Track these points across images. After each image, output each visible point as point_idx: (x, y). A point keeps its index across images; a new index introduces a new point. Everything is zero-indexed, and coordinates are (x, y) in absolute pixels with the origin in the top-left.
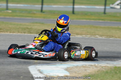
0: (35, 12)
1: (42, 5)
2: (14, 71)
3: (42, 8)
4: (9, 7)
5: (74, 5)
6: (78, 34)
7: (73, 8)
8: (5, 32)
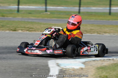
1: (80, 7)
2: (33, 65)
3: (79, 9)
4: (48, 10)
5: (110, 7)
6: (107, 33)
7: (110, 10)
8: (36, 32)
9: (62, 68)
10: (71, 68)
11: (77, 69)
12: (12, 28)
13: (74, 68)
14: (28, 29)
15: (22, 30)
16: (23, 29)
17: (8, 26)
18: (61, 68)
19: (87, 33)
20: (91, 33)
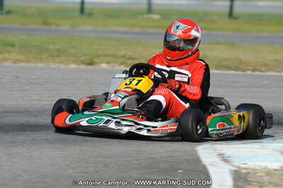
0: (215, 18)
2: (161, 157)
3: (231, 7)
4: (154, 7)
9: (238, 167)
10: (258, 168)
11: (275, 170)
12: (83, 58)
13: (266, 168)
14: (122, 60)
15: (108, 63)
16: (110, 59)
17: (72, 51)
18: (235, 169)
19: (269, 70)
20: (279, 72)
